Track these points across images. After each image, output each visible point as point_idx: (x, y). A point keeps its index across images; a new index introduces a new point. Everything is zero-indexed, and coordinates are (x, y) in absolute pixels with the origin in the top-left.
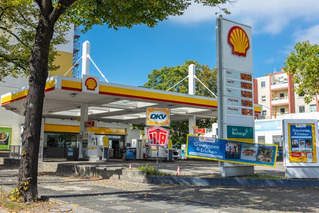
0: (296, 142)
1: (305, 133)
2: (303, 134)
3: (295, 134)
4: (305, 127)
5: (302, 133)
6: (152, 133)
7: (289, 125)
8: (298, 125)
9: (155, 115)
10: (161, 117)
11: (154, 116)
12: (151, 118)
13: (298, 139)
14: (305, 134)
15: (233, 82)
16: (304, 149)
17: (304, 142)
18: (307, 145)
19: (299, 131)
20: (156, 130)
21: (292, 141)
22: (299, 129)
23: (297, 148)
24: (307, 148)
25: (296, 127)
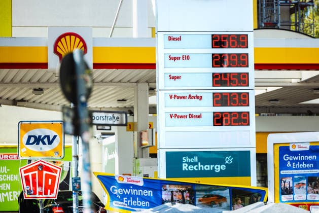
0: (289, 182)
1: (307, 162)
2: (304, 165)
3: (289, 165)
4: (308, 149)
5: (301, 162)
6: (30, 174)
7: (277, 147)
8: (294, 146)
9: (35, 137)
10: (46, 140)
11: (32, 140)
12: (28, 143)
13: (292, 175)
14: (308, 165)
15: (188, 58)
16: (304, 197)
17: (305, 181)
18: (309, 188)
19: (296, 158)
20: (36, 168)
21: (281, 181)
22: (295, 153)
23: (292, 196)
24: (309, 195)
25: (291, 149)
